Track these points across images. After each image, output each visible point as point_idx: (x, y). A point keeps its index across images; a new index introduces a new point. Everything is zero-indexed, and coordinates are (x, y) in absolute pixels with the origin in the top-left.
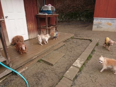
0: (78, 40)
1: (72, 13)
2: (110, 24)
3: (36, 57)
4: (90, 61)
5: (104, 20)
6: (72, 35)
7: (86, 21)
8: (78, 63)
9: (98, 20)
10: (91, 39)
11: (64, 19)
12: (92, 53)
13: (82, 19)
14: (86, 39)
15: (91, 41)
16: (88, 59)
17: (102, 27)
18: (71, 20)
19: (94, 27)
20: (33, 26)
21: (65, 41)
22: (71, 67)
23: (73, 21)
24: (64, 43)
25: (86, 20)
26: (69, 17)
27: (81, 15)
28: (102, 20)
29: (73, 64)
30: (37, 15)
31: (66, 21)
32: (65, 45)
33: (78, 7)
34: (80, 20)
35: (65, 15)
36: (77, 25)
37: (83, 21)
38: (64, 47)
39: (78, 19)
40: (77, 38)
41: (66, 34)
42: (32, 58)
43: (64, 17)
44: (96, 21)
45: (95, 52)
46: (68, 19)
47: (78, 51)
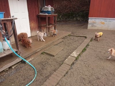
0: (75, 37)
1: (69, 13)
2: (103, 23)
3: (40, 50)
4: (85, 53)
5: (98, 19)
6: (70, 33)
7: (82, 21)
8: (75, 54)
9: (93, 19)
10: (86, 36)
11: (61, 19)
12: (86, 47)
13: (78, 19)
14: (82, 36)
15: (86, 37)
16: (83, 52)
17: (96, 25)
18: (68, 20)
19: (89, 26)
20: (35, 25)
21: (64, 38)
22: (69, 57)
23: (70, 20)
24: (63, 40)
25: (82, 19)
26: (66, 17)
27: (77, 15)
28: (96, 19)
29: (71, 55)
30: (38, 15)
31: (64, 21)
32: (63, 41)
33: (74, 8)
34: (77, 20)
35: (62, 15)
36: (74, 25)
37: (79, 20)
38: (62, 43)
39: (75, 19)
40: (74, 36)
41: (64, 32)
42: (37, 50)
43: (62, 17)
44: (91, 20)
45: (89, 47)
46: (66, 19)
47: (75, 45)
